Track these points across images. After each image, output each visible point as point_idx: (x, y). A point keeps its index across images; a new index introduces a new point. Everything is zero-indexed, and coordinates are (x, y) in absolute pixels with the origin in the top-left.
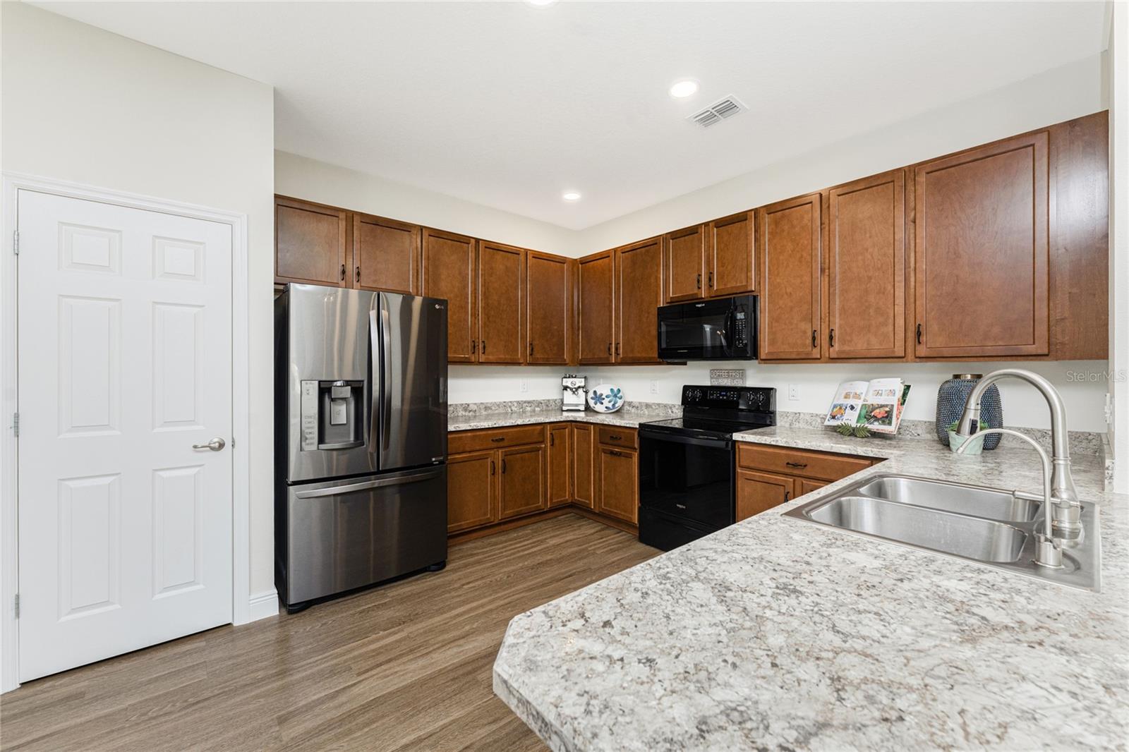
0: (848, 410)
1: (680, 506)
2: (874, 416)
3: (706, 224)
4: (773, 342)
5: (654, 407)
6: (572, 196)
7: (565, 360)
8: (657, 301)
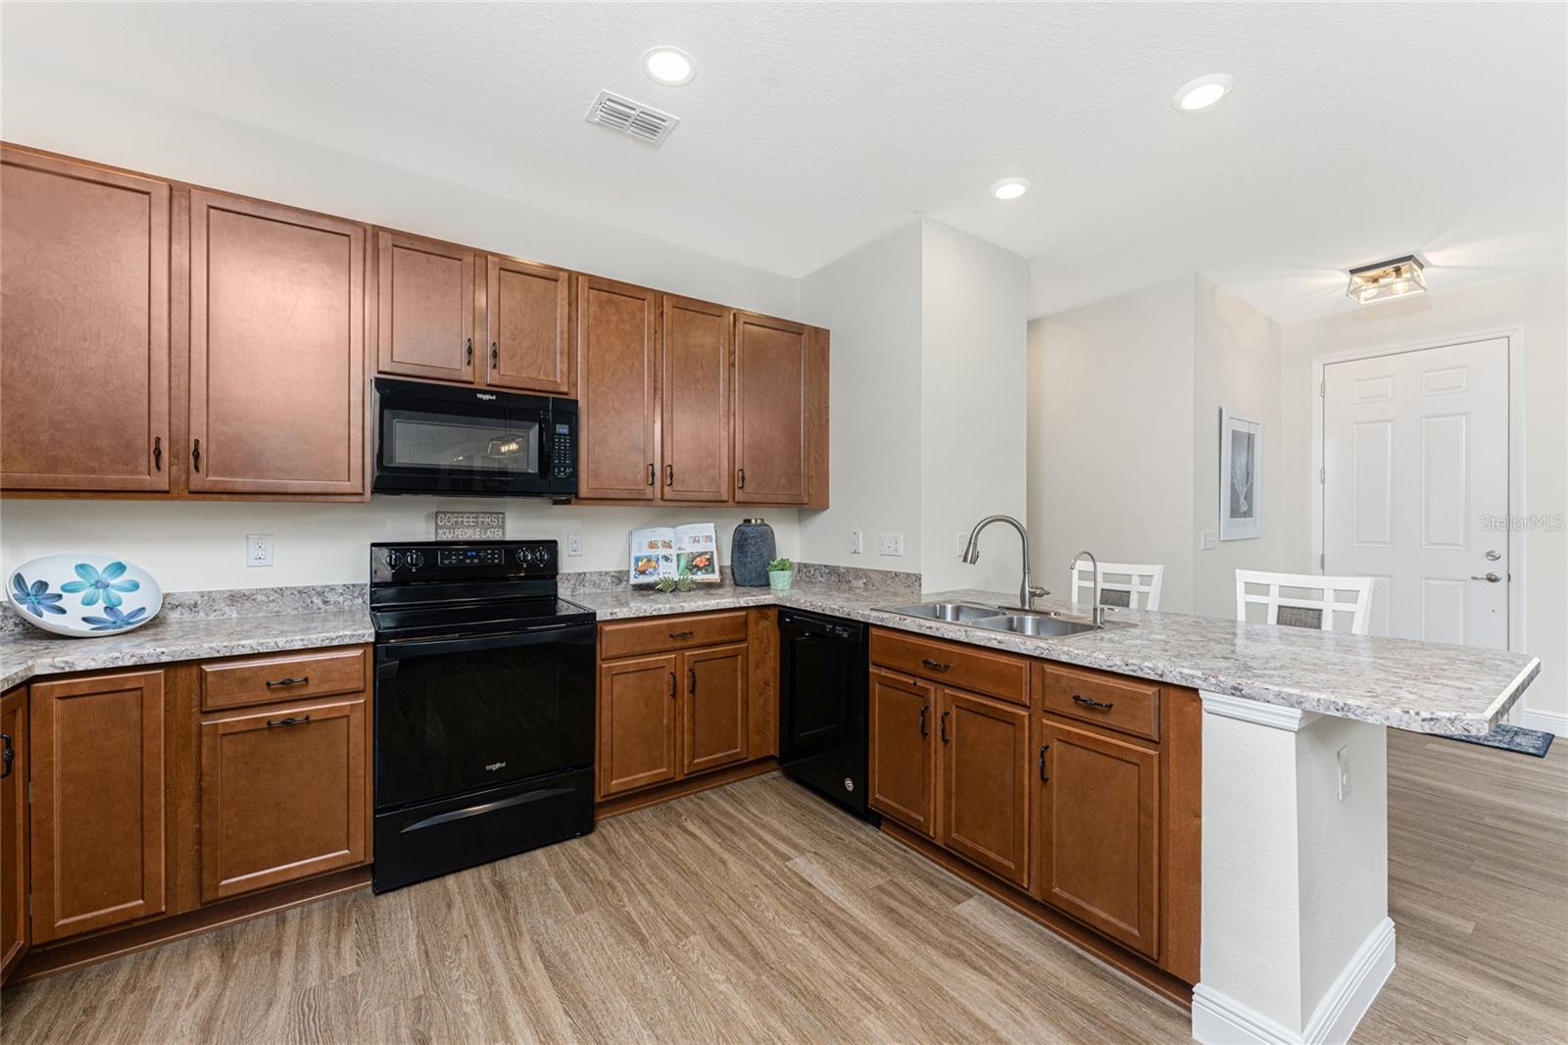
0: (662, 562)
2: (697, 566)
4: (595, 474)
5: (259, 598)
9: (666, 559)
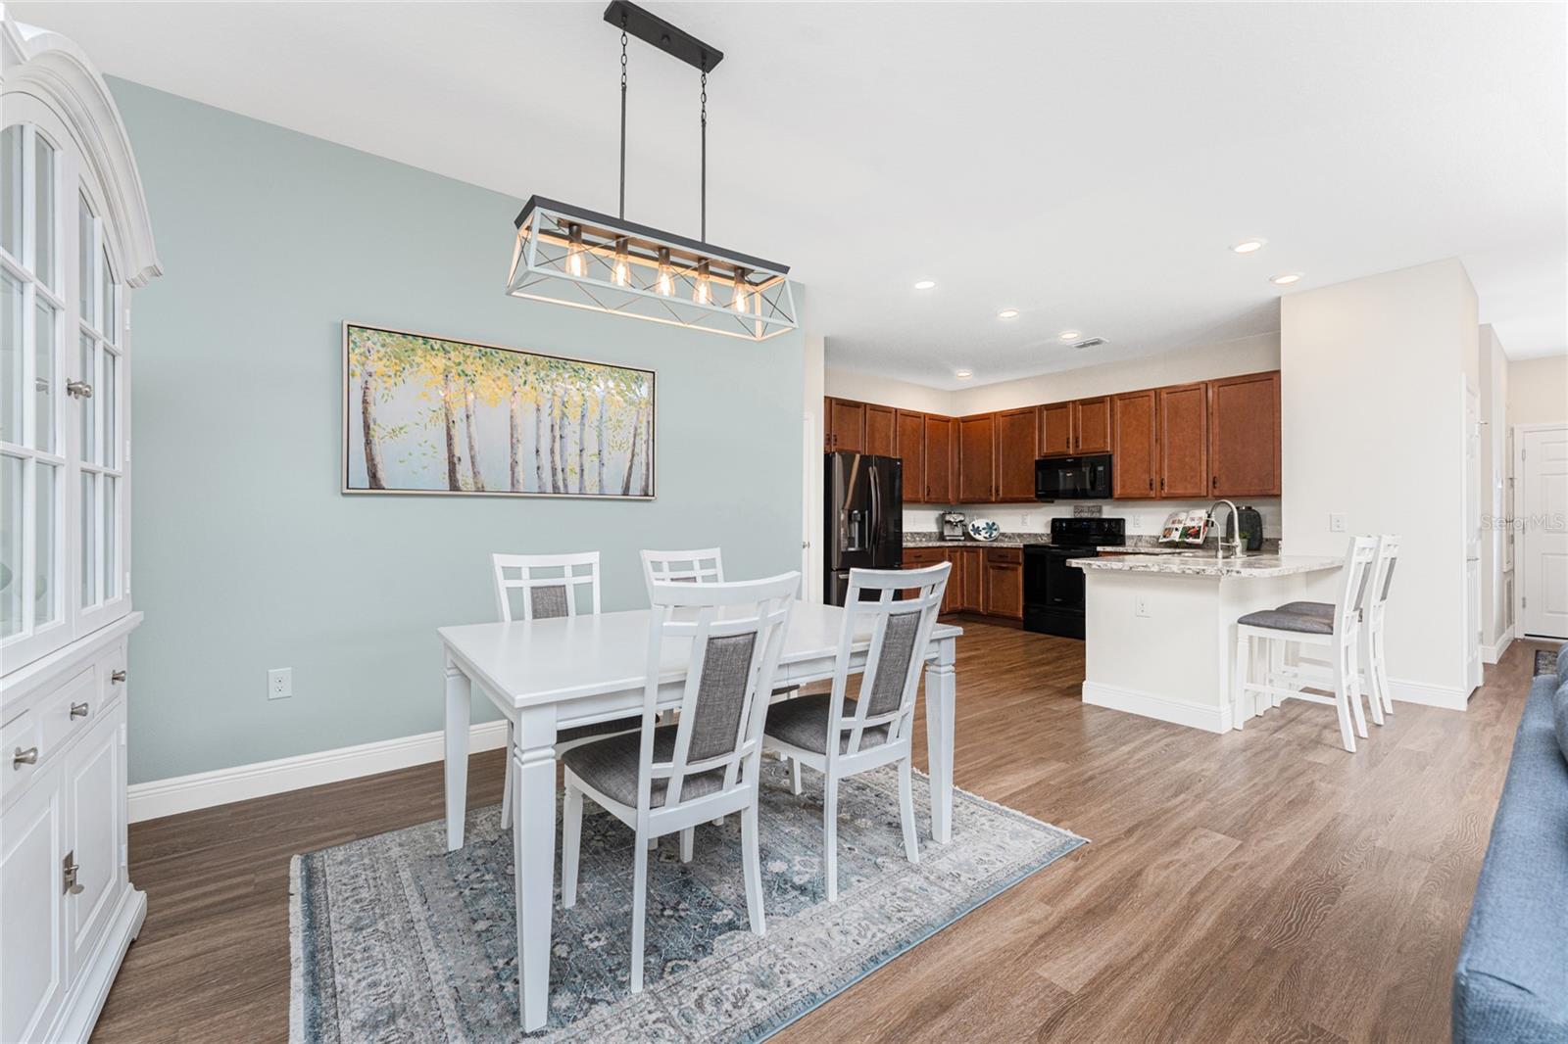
0: (1174, 531)
1: (1058, 600)
3: (1074, 402)
4: (1123, 487)
5: (1025, 536)
7: (948, 500)
8: (1033, 456)
9: (1177, 529)
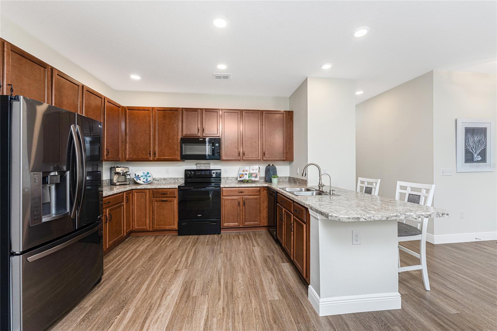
0: (245, 175)
1: (200, 215)
2: (253, 176)
3: (202, 109)
4: (226, 154)
5: (168, 179)
6: (135, 77)
7: (120, 158)
8: (178, 135)
9: (246, 174)
